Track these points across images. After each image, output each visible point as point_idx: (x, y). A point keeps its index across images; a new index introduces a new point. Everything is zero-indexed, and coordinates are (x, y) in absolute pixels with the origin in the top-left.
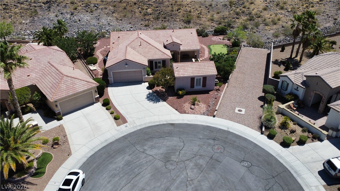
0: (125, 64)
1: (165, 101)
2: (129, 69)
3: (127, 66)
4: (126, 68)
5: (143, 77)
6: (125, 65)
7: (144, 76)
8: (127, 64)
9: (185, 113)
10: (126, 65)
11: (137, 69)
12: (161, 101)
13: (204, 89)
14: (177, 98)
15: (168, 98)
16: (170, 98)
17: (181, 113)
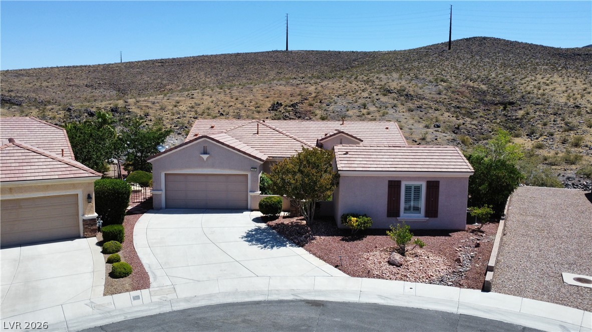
0: (203, 152)
1: (302, 246)
2: (213, 166)
3: (205, 157)
4: (202, 164)
5: (250, 194)
6: (202, 154)
7: (251, 192)
8: (208, 151)
9: (369, 274)
10: (205, 153)
11: (235, 169)
12: (287, 245)
13: (433, 223)
14: (343, 240)
15: (314, 239)
16: (320, 239)
17: (353, 275)
